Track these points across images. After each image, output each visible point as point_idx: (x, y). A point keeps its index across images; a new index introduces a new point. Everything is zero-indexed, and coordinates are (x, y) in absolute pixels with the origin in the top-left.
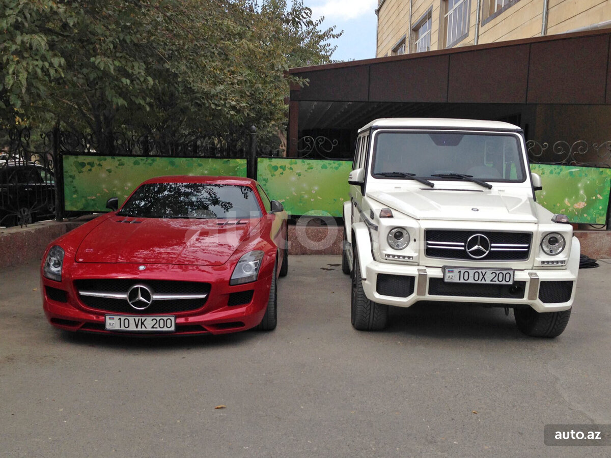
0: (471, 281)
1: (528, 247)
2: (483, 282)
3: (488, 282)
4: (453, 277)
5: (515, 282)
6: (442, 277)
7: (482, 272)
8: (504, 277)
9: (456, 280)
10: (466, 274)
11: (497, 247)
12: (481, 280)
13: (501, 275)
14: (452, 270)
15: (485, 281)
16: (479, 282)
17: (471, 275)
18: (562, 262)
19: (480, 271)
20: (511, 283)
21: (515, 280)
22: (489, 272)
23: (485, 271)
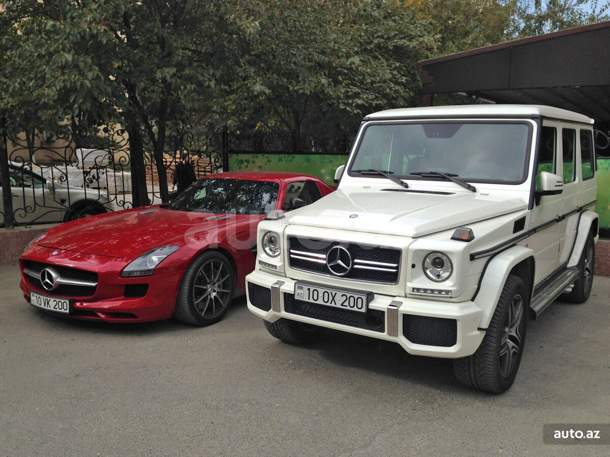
0: (320, 302)
1: (397, 268)
2: (333, 305)
3: (339, 305)
4: (303, 295)
5: (369, 310)
6: (293, 293)
7: (331, 293)
8: (356, 303)
9: (306, 299)
10: (315, 293)
11: (361, 263)
12: (331, 303)
13: (352, 299)
14: (302, 286)
15: (335, 304)
16: (328, 304)
17: (321, 295)
18: (447, 292)
19: (329, 291)
20: (363, 310)
21: (370, 307)
22: (339, 294)
23: (336, 292)
